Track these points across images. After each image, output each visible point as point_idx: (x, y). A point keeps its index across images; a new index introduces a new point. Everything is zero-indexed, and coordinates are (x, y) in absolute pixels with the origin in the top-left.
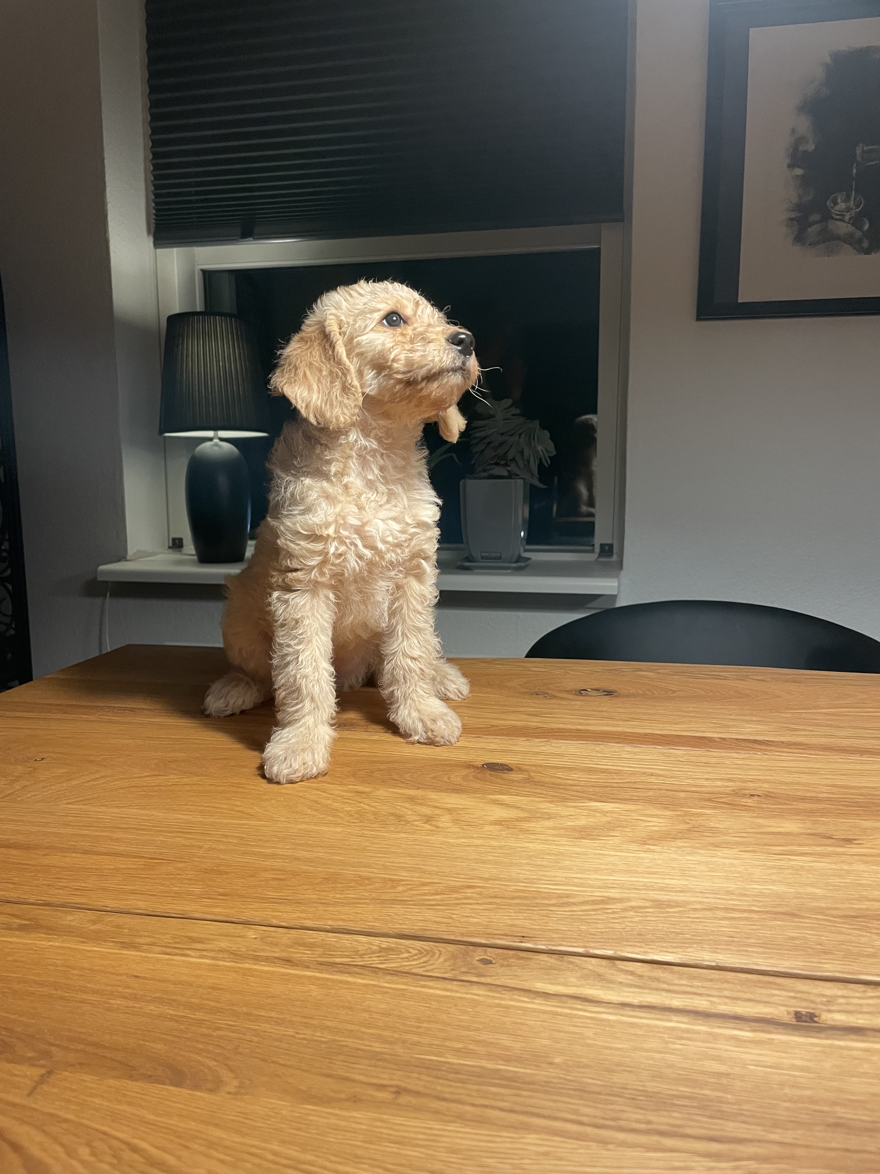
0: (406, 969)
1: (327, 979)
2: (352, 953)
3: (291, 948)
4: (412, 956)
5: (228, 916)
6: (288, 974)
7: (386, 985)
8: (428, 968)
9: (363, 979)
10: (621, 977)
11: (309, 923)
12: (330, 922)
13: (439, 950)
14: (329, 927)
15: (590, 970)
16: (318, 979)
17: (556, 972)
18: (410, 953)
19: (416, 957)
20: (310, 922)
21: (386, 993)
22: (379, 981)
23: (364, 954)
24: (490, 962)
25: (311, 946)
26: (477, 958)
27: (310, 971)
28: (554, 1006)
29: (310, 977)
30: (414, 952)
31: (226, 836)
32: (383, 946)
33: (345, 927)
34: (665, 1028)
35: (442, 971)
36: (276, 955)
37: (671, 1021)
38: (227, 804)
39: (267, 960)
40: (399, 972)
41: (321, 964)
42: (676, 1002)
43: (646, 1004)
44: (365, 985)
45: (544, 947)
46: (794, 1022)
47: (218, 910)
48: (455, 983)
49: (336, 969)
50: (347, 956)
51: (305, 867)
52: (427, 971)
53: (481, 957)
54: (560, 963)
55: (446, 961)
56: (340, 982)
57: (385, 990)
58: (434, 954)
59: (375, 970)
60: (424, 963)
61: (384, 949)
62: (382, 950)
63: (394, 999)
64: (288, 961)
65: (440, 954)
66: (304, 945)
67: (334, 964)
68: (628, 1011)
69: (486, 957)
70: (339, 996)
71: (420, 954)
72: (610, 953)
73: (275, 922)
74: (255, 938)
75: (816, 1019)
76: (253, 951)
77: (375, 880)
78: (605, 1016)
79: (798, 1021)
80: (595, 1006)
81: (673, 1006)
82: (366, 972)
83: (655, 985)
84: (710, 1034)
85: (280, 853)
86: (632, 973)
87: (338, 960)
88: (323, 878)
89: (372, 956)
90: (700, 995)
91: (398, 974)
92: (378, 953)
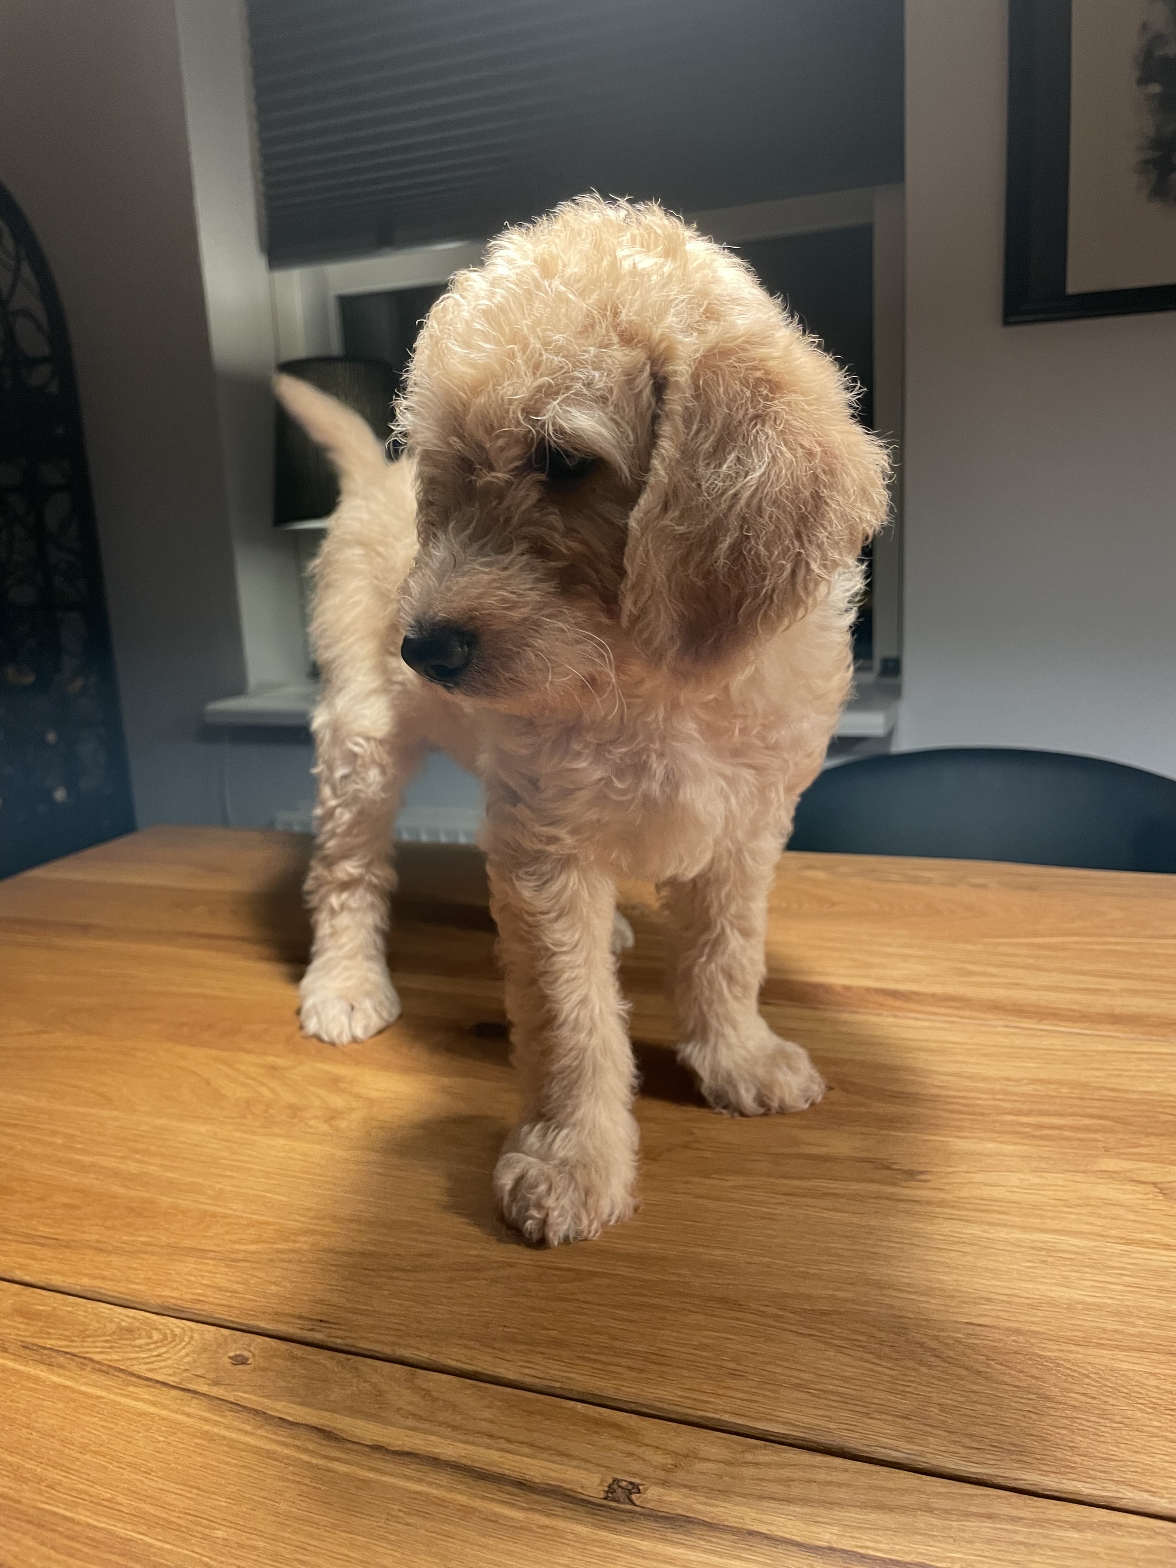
0: (127, 1364)
1: (16, 1372)
2: (76, 1333)
4: (149, 1344)
7: (83, 1388)
8: (156, 1366)
9: (59, 1375)
10: (405, 1400)
11: (57, 1280)
12: (85, 1281)
13: (191, 1336)
14: (79, 1287)
17: (322, 1385)
18: (151, 1338)
19: (153, 1346)
21: (74, 1401)
22: (77, 1382)
23: (89, 1336)
25: (32, 1316)
26: (231, 1354)
30: (156, 1336)
32: (124, 1324)
33: (97, 1290)
35: (171, 1371)
40: (115, 1368)
41: (26, 1346)
44: (56, 1386)
46: (600, 1498)
48: (173, 1392)
49: (37, 1357)
50: (66, 1337)
51: (118, 1189)
52: (151, 1370)
53: (238, 1352)
55: (187, 1355)
56: (29, 1377)
57: (77, 1396)
58: (182, 1341)
59: (84, 1361)
60: (157, 1356)
61: (122, 1328)
62: (118, 1330)
63: (77, 1412)
65: (189, 1343)
66: (26, 1314)
67: (40, 1349)
68: (376, 1459)
69: (245, 1352)
70: (11, 1400)
71: (162, 1341)
72: (421, 1355)
75: (634, 1496)
77: (192, 1214)
79: (606, 1498)
82: (72, 1365)
83: (445, 1416)
84: (464, 1508)
85: (102, 1163)
87: (49, 1342)
88: (128, 1208)
89: (100, 1339)
90: (497, 1438)
91: (112, 1371)
92: (109, 1335)
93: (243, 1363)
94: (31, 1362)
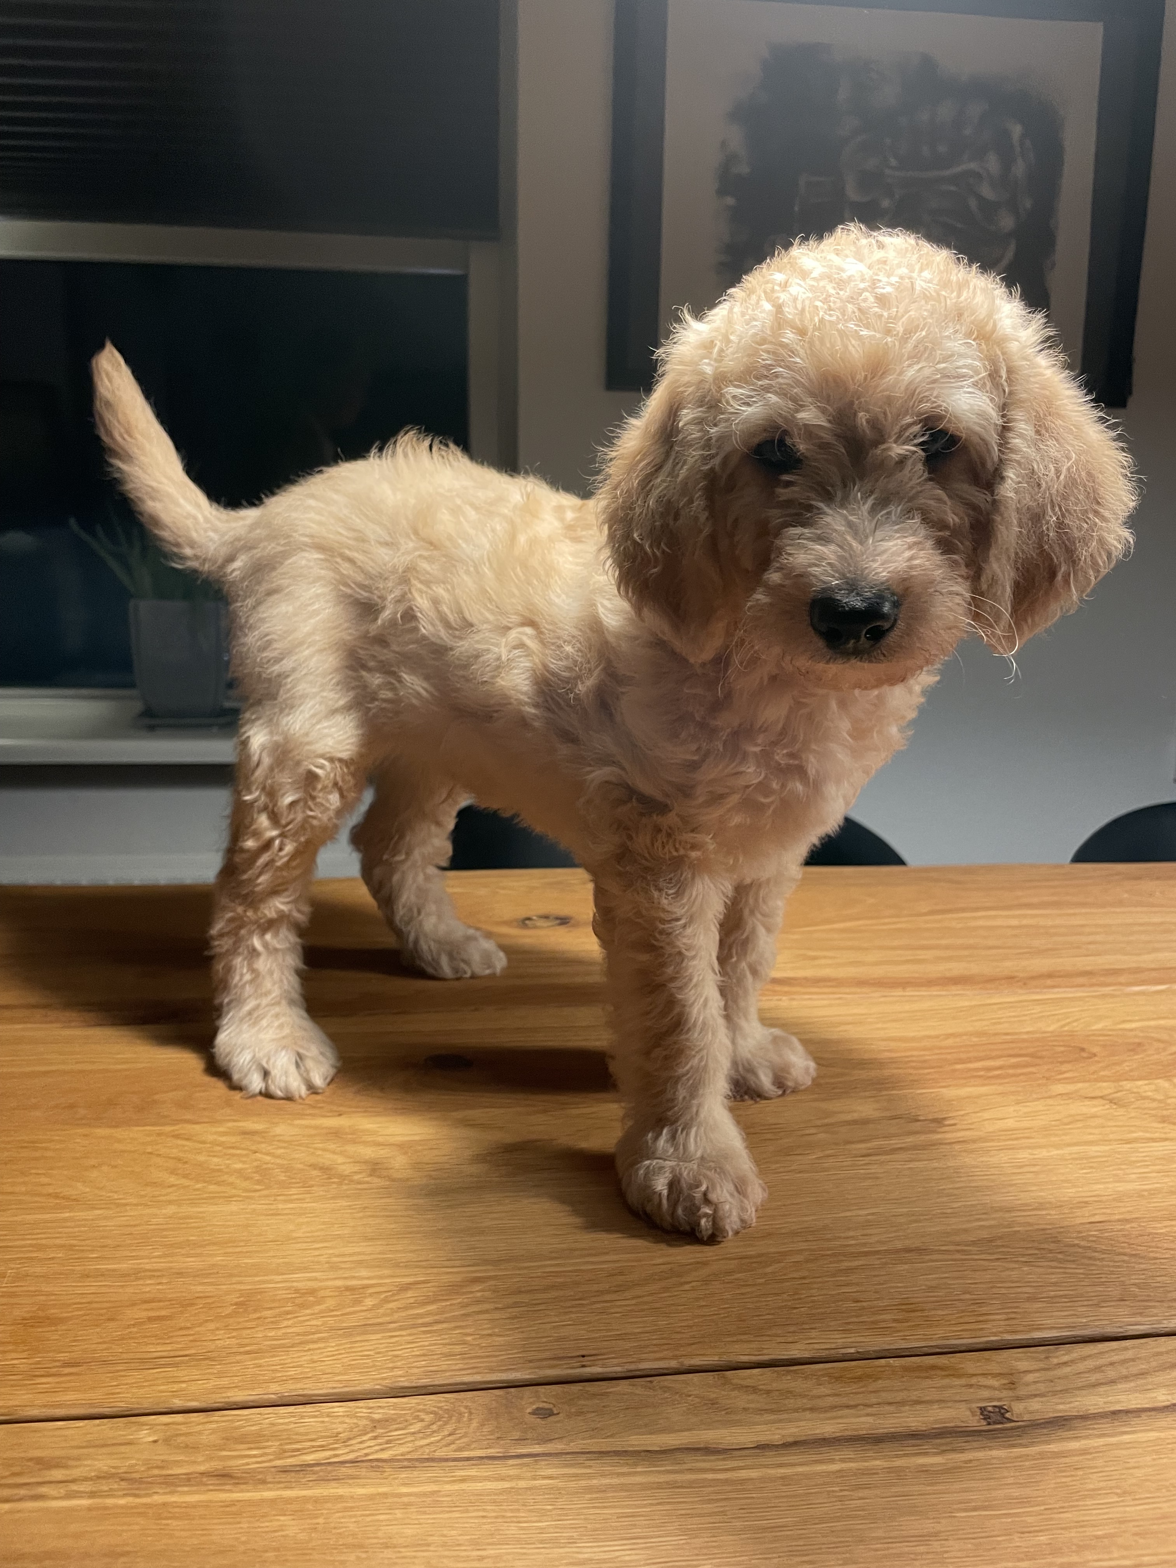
0: (426, 1453)
1: (306, 1499)
2: (331, 1440)
3: (224, 1450)
4: (428, 1426)
5: (91, 1405)
6: (233, 1503)
7: (404, 1490)
8: (460, 1444)
9: (363, 1486)
10: (742, 1400)
11: (239, 1396)
12: (274, 1387)
13: (466, 1407)
14: (273, 1396)
15: (697, 1396)
16: (289, 1501)
17: (650, 1410)
18: (422, 1420)
19: (434, 1427)
20: (240, 1393)
21: (410, 1504)
22: (391, 1485)
23: (350, 1439)
24: (551, 1414)
25: (256, 1440)
26: (529, 1410)
27: (270, 1489)
28: (669, 1472)
29: (273, 1501)
30: (428, 1418)
31: (41, 1248)
32: (376, 1416)
33: (301, 1392)
34: (829, 1473)
35: (483, 1444)
36: (202, 1468)
37: (832, 1461)
38: (24, 1183)
39: (188, 1480)
40: (417, 1460)
41: (285, 1470)
42: (828, 1428)
43: (790, 1440)
44: (371, 1497)
45: (619, 1369)
46: (983, 1425)
47: (70, 1397)
48: (511, 1462)
49: (314, 1477)
50: (323, 1448)
51: (200, 1288)
52: (460, 1449)
53: (534, 1407)
54: (651, 1393)
55: (482, 1424)
57: (405, 1499)
58: (461, 1414)
59: (377, 1465)
60: (450, 1435)
61: (379, 1421)
62: (376, 1424)
63: (425, 1513)
64: (225, 1476)
65: (471, 1413)
66: (243, 1439)
67: (304, 1468)
68: (770, 1458)
69: (541, 1405)
70: (335, 1528)
71: (439, 1420)
72: (711, 1359)
73: (178, 1403)
74: (155, 1441)
75: (1008, 1415)
76: (158, 1467)
77: (322, 1293)
78: (744, 1474)
79: (989, 1424)
80: (724, 1459)
81: (827, 1436)
82: (364, 1472)
83: (791, 1403)
84: (890, 1470)
85: (148, 1267)
86: (755, 1390)
87: (310, 1458)
88: (236, 1304)
89: (365, 1438)
90: (855, 1406)
91: (417, 1464)
92: (372, 1431)
93: (550, 1415)
94: (311, 1484)
